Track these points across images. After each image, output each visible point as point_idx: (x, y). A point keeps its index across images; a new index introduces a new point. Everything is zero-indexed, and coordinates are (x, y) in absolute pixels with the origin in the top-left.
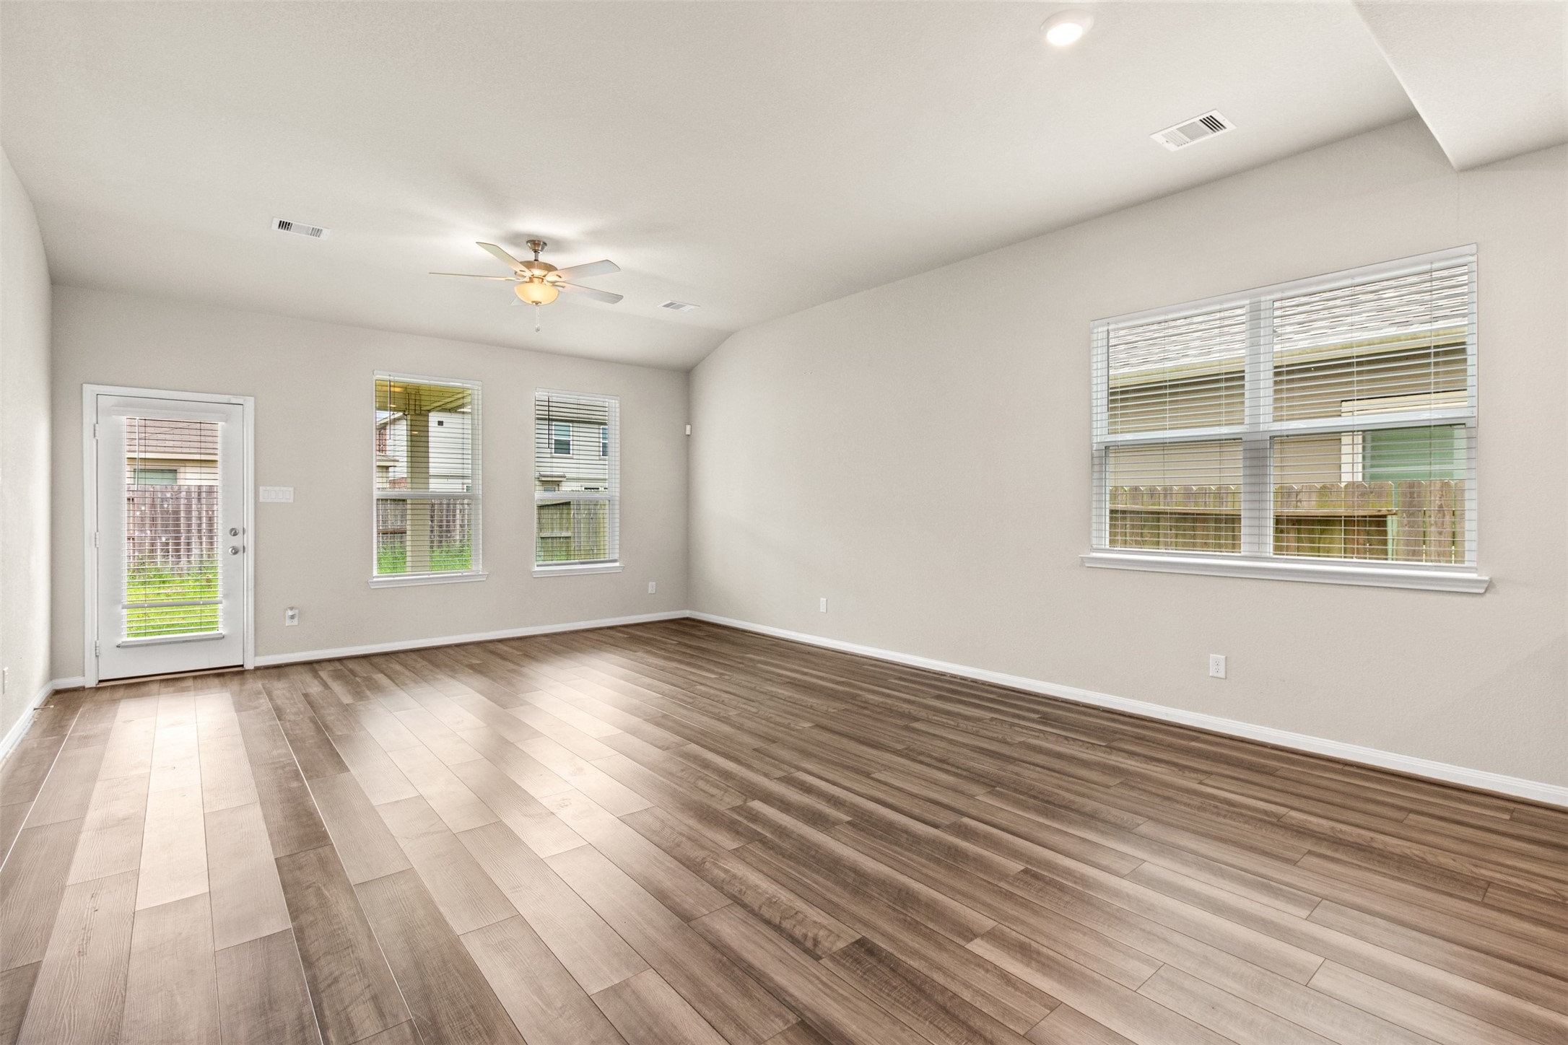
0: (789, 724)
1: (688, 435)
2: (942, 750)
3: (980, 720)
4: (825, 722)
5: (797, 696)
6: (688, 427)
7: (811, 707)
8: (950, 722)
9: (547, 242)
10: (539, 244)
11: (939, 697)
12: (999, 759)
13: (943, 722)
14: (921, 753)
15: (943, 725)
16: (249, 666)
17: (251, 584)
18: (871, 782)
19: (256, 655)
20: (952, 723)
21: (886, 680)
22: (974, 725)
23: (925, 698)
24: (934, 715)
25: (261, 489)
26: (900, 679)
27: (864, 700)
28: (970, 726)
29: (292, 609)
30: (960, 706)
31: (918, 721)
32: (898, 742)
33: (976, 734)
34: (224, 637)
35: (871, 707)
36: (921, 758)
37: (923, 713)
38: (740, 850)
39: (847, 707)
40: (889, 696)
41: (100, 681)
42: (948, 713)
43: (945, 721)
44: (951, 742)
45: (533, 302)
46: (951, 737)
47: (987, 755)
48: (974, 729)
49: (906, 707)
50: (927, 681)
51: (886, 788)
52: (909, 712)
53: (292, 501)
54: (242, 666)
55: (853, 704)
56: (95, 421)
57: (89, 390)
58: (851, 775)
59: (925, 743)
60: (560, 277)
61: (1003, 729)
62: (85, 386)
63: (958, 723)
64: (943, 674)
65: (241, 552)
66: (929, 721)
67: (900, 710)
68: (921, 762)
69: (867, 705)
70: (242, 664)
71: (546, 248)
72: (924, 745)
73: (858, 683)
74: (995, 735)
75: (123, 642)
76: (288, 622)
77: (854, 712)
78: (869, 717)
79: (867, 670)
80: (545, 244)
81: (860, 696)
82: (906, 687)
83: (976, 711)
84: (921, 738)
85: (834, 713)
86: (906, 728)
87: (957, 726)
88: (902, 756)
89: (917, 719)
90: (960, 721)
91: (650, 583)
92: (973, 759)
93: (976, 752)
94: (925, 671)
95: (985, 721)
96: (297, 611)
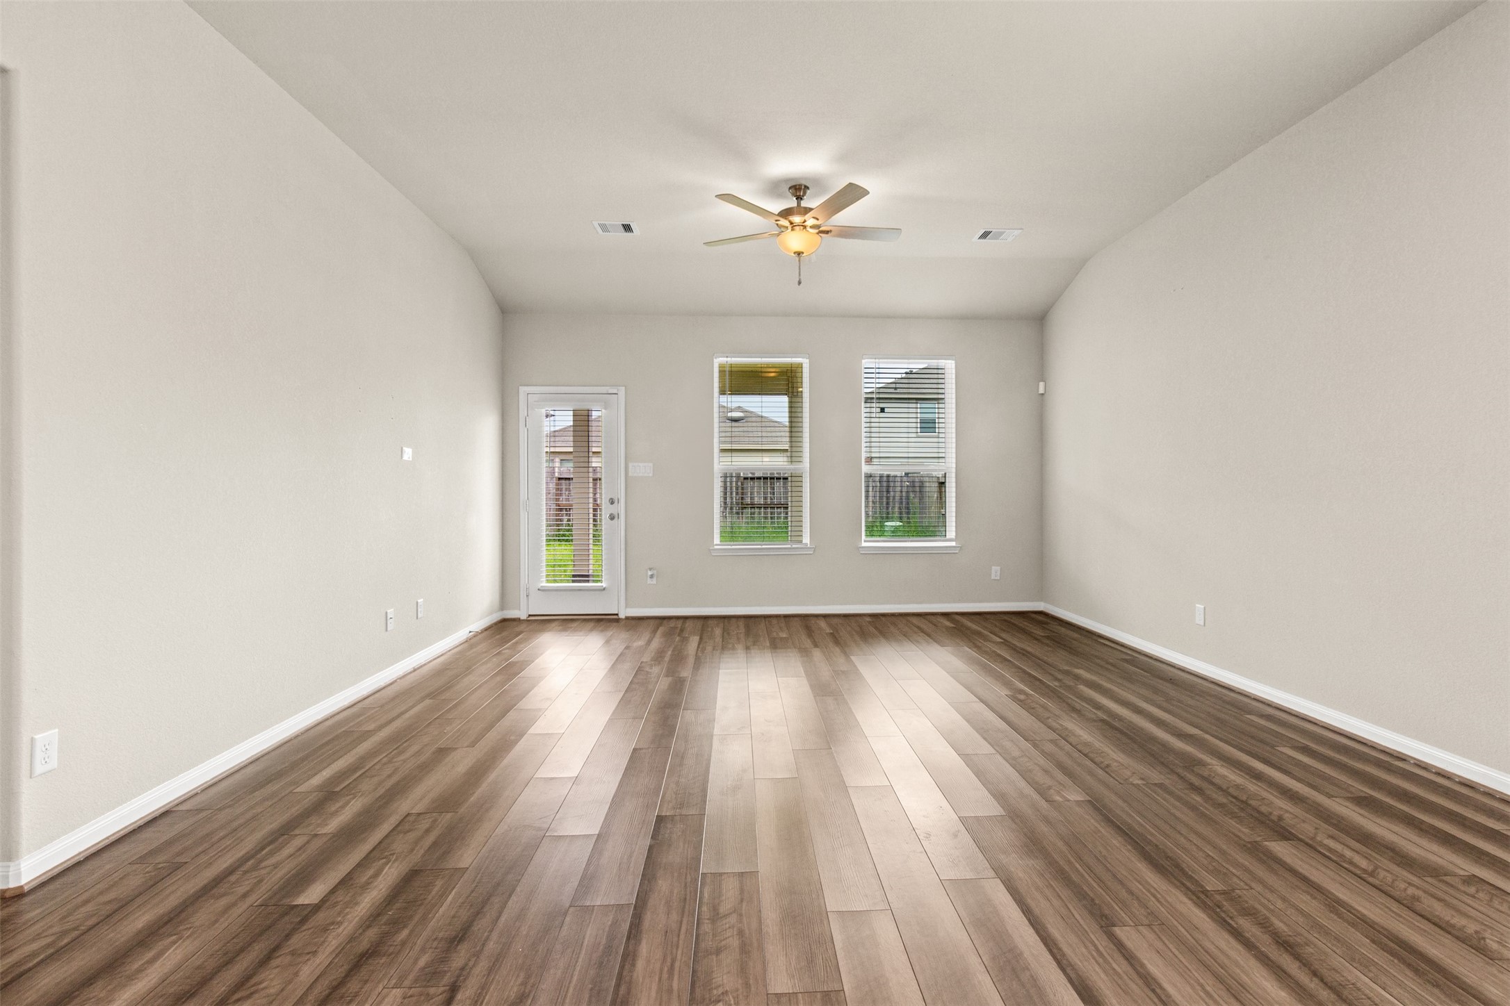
0: (1050, 788)
1: (1043, 394)
2: (1301, 920)
3: (1436, 872)
4: (1112, 800)
5: (1097, 744)
6: (1042, 385)
7: (1106, 768)
8: (1358, 859)
9: (807, 185)
10: (800, 189)
11: (1363, 802)
12: (1437, 986)
13: (1342, 856)
14: (1249, 912)
15: (1338, 863)
16: (622, 616)
17: (623, 547)
18: (1102, 943)
19: (626, 607)
20: (1363, 863)
21: (1273, 747)
22: (1415, 880)
23: (1330, 796)
24: (1332, 837)
25: (630, 465)
26: (1305, 750)
27: (1206, 774)
28: (1405, 881)
29: (650, 569)
30: (1400, 829)
31: (1287, 839)
32: (1216, 872)
33: (1409, 905)
34: (604, 589)
35: (1210, 791)
36: (1244, 923)
37: (1307, 826)
38: (784, 1000)
39: (1167, 782)
40: (1258, 776)
41: (530, 615)
42: (1366, 839)
43: (1348, 853)
44: (1335, 905)
45: (795, 253)
46: (1342, 894)
47: (1409, 965)
48: (1411, 891)
49: (1281, 805)
50: (1359, 765)
51: (1121, 966)
52: (1280, 818)
53: (651, 475)
54: (617, 615)
55: (1181, 778)
56: (526, 414)
57: (523, 390)
58: (1080, 915)
59: (1272, 891)
60: (818, 219)
61: (1491, 912)
62: (520, 387)
63: (1376, 867)
64: (1401, 758)
65: (616, 518)
66: (1310, 846)
67: (1263, 809)
68: (1237, 934)
69: (1205, 785)
70: (616, 612)
71: (808, 192)
72: (1269, 895)
73: (1221, 744)
74: (1458, 921)
75: (542, 587)
76: (649, 581)
77: (1171, 793)
78: (1193, 808)
79: (1251, 724)
80: (807, 188)
81: (1201, 763)
82: (1305, 767)
83: (1442, 851)
84: (1271, 879)
85: (1137, 786)
86: (1255, 850)
87: (1372, 874)
88: (1203, 906)
89: (1285, 834)
90: (1385, 863)
91: (994, 568)
92: (1365, 965)
93: (1384, 948)
94: (1365, 744)
95: (1448, 879)
96: (655, 571)
